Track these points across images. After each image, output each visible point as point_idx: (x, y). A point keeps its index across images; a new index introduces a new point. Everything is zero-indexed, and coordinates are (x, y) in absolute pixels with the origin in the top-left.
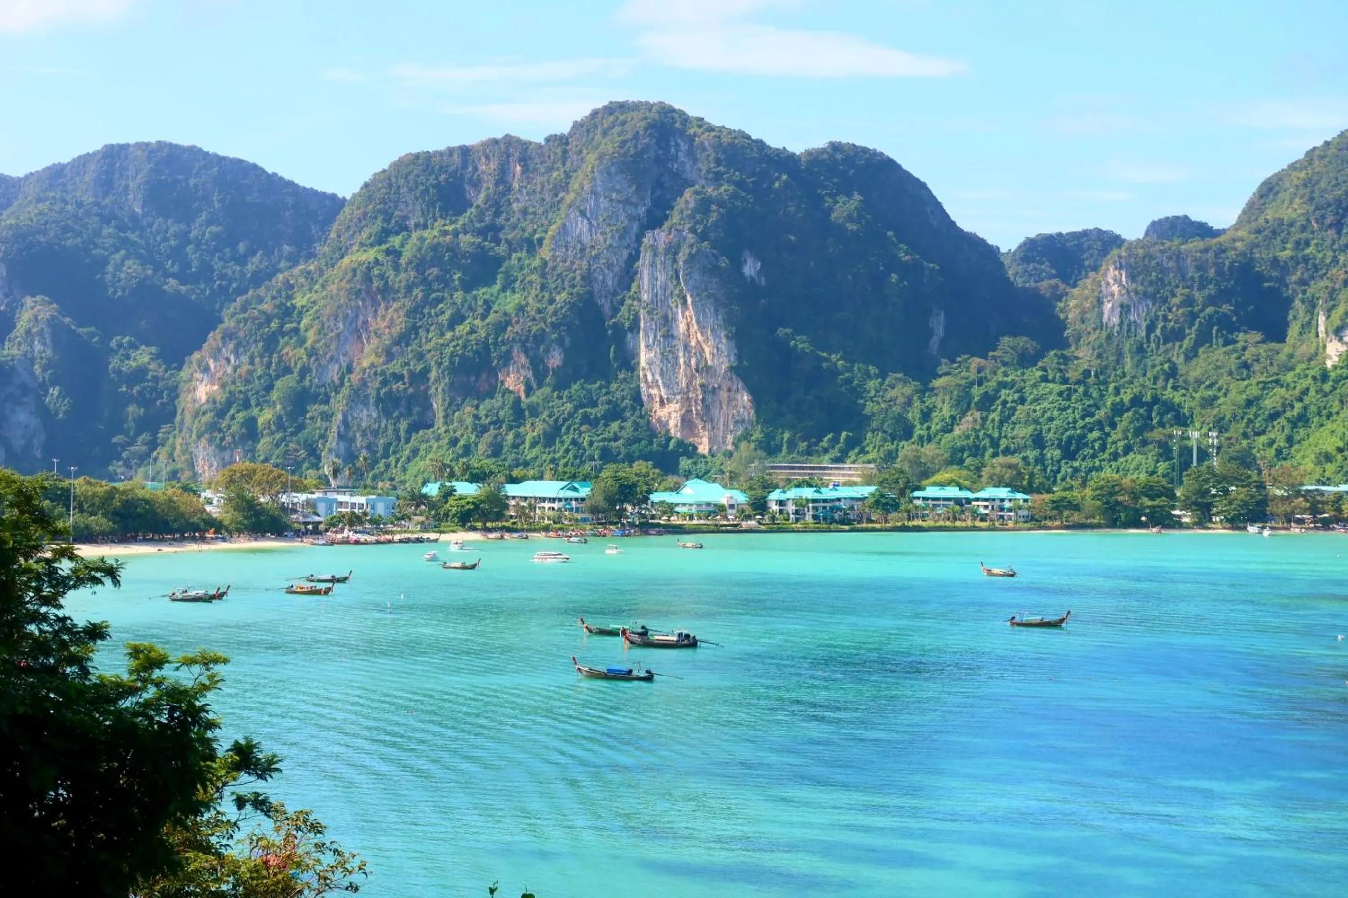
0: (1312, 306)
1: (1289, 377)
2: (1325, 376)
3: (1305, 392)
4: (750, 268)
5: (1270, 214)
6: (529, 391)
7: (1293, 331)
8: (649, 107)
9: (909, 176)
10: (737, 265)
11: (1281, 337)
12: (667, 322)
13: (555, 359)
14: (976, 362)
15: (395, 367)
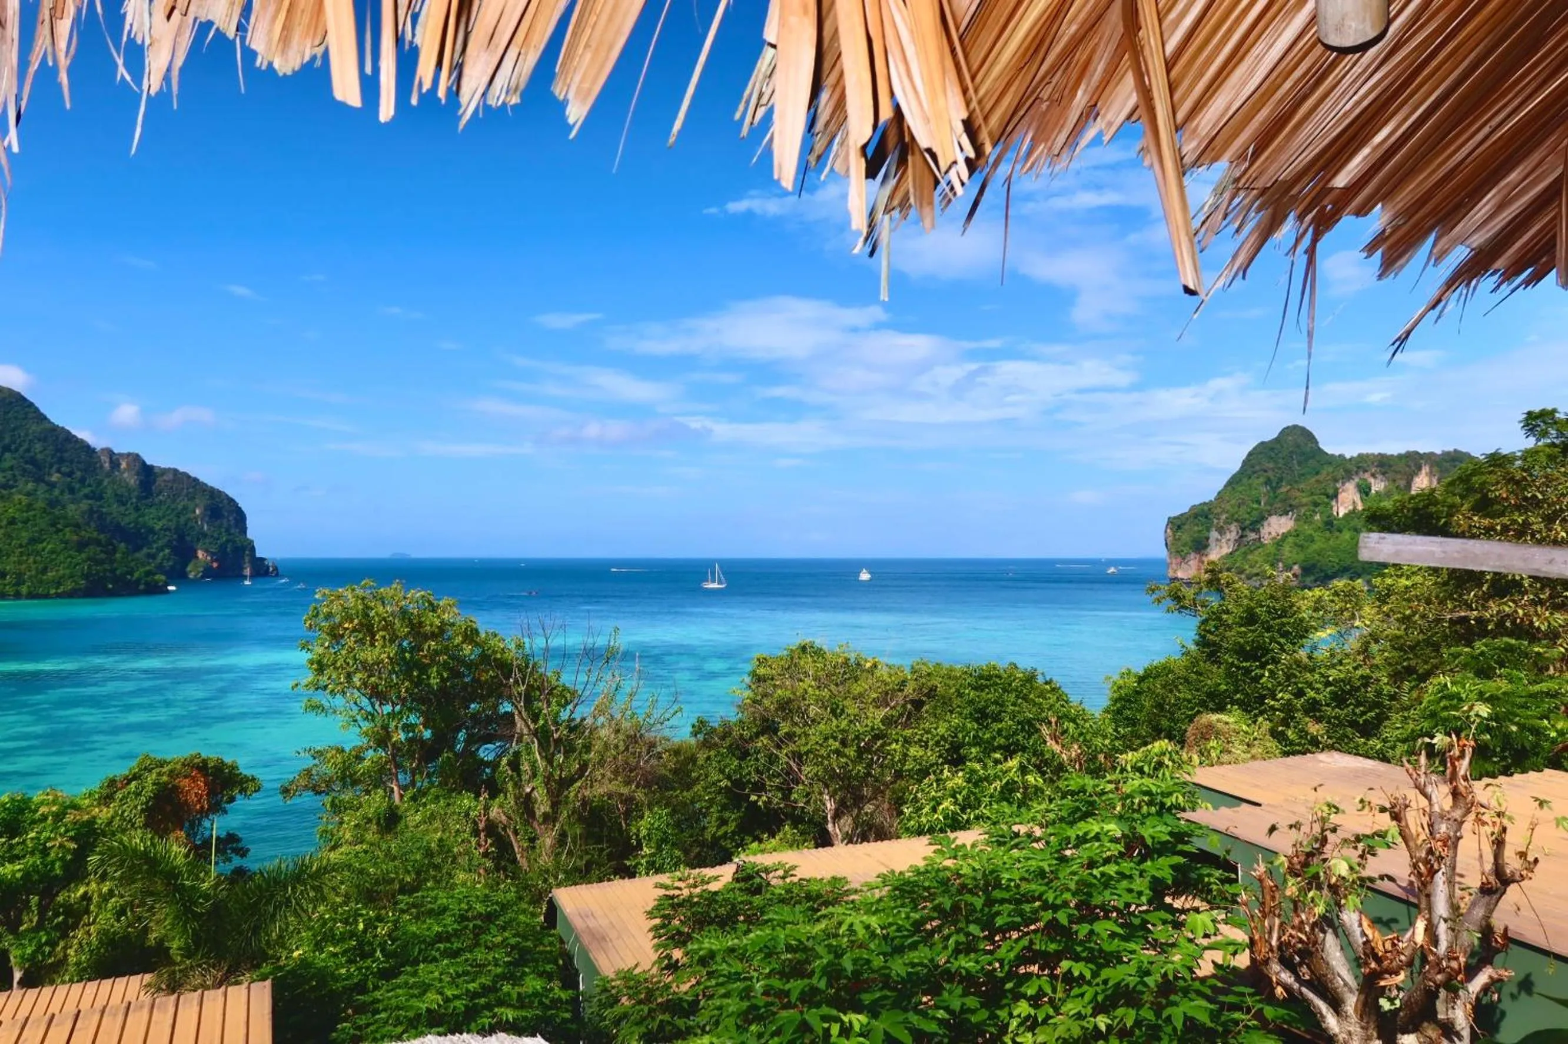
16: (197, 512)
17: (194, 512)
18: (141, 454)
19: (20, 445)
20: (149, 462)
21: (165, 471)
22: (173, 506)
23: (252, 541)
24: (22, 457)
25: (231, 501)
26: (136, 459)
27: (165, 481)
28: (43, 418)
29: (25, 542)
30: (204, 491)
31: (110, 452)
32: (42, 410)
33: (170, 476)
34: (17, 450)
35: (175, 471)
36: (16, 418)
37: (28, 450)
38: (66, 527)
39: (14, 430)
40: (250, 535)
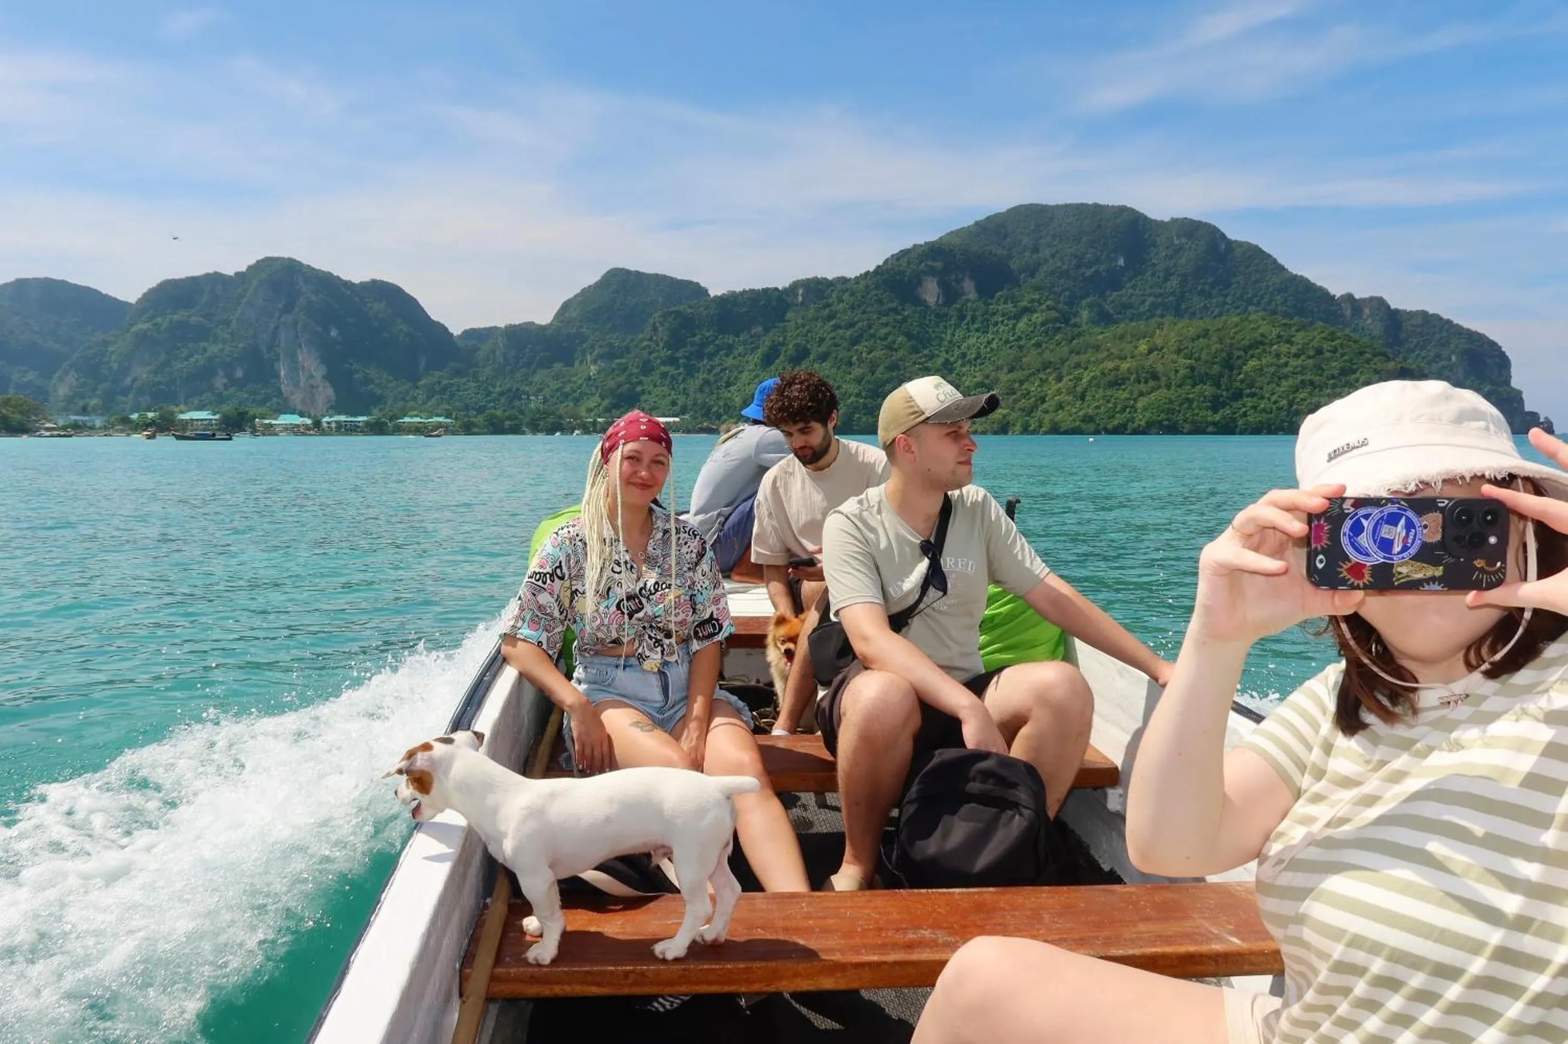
0: (584, 352)
1: (574, 379)
2: (589, 378)
3: (581, 385)
4: (334, 333)
5: (567, 315)
6: (226, 389)
7: (577, 363)
8: (283, 259)
9: (408, 295)
10: (327, 331)
11: (572, 365)
12: (293, 358)
13: (239, 373)
14: (438, 373)
15: (158, 378)
16: (1454, 358)
17: (1450, 360)
18: (1386, 297)
19: (1262, 298)
20: (1393, 307)
21: (1412, 315)
22: (1423, 354)
23: (1520, 393)
24: (1264, 310)
25: (1493, 345)
26: (1379, 303)
27: (1413, 326)
28: (1282, 268)
29: (1336, 372)
30: (1460, 334)
31: (1349, 297)
32: (1281, 261)
33: (1419, 321)
34: (1258, 304)
35: (1424, 314)
36: (1257, 271)
37: (1269, 303)
38: (1375, 356)
39: (1256, 282)
40: (1515, 383)
